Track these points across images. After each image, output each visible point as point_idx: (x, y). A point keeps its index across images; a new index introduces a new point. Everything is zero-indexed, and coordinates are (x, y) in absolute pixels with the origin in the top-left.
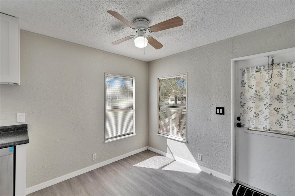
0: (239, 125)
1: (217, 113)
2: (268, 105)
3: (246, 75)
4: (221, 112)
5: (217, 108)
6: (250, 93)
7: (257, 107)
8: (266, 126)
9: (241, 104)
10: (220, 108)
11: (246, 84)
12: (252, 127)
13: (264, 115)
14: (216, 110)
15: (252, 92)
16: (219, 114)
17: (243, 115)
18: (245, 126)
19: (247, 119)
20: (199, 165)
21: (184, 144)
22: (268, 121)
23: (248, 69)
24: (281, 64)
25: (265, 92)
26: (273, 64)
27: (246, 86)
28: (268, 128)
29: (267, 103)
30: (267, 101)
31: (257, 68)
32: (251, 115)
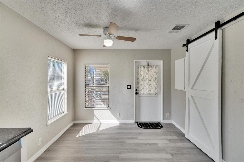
0: (136, 93)
1: (127, 88)
2: (147, 83)
3: (139, 69)
4: (130, 87)
5: (127, 85)
6: (141, 78)
7: (144, 84)
8: (147, 92)
9: (138, 83)
10: (129, 85)
11: (140, 73)
12: (142, 93)
13: (146, 87)
14: (127, 86)
15: (142, 77)
16: (129, 88)
17: (138, 88)
18: (139, 94)
19: (140, 90)
20: (118, 120)
21: (108, 110)
22: (147, 90)
23: (140, 66)
24: (151, 66)
25: (146, 77)
26: (149, 65)
27: (140, 74)
28: (147, 93)
29: (147, 82)
30: (147, 81)
31: (143, 66)
32: (141, 88)
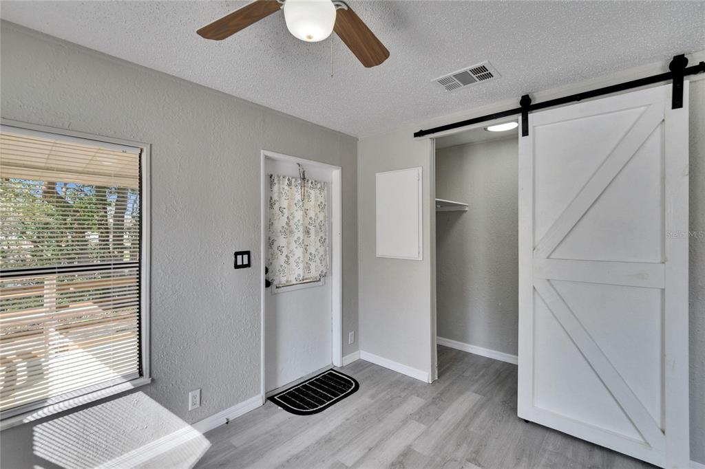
0: (268, 284)
1: (237, 267)
2: (301, 241)
3: (276, 188)
4: (246, 262)
5: (237, 254)
6: (281, 222)
7: (289, 243)
8: (299, 275)
9: (270, 243)
10: (242, 253)
11: (277, 204)
12: (283, 280)
13: (296, 257)
14: (236, 258)
15: (284, 220)
16: (243, 266)
17: (271, 263)
18: (275, 283)
19: (278, 268)
20: (192, 424)
22: (301, 266)
23: (279, 177)
24: (310, 182)
25: (296, 220)
26: (304, 179)
27: (276, 207)
28: (301, 278)
29: (299, 238)
30: (299, 234)
31: (289, 180)
32: (282, 259)
